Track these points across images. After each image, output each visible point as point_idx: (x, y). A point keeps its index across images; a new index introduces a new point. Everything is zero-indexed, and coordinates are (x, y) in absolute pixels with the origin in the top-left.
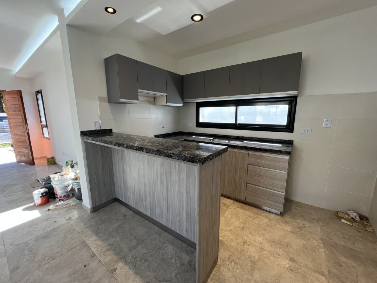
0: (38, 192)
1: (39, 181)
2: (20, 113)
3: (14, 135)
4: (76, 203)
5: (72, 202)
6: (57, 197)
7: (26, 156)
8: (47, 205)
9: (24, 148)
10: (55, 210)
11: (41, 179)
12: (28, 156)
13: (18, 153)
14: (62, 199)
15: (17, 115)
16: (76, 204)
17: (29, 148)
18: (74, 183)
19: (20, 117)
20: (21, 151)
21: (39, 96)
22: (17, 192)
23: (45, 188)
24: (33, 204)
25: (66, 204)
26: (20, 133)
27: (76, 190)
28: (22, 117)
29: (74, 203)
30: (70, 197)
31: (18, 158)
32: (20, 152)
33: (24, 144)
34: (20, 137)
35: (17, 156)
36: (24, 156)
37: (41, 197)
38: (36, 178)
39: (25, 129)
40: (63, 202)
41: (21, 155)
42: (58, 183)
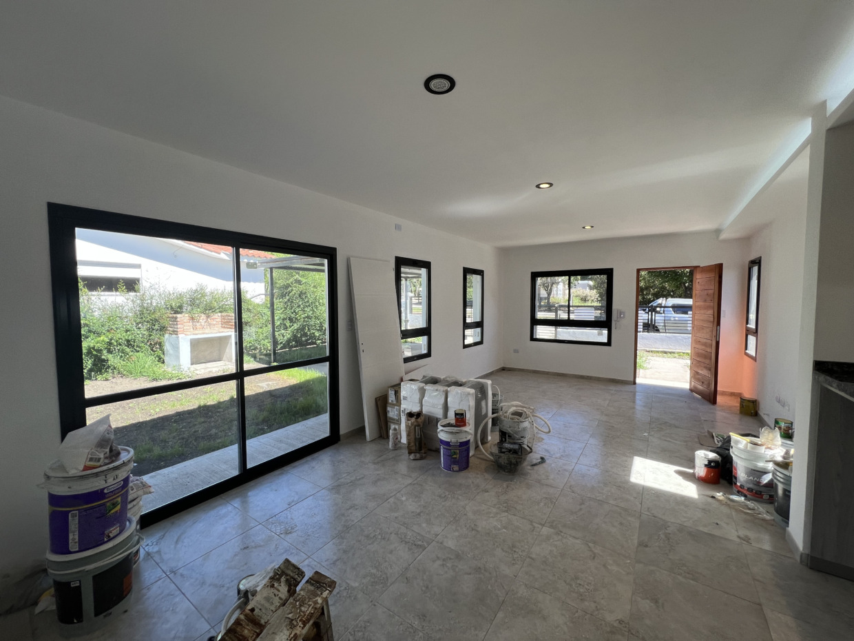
0: (705, 454)
1: (713, 437)
2: (712, 304)
3: (696, 341)
4: (774, 520)
5: (764, 511)
6: (736, 484)
7: (706, 383)
8: (714, 486)
9: (706, 367)
10: (723, 504)
11: (719, 435)
12: (709, 385)
13: (695, 375)
14: (745, 492)
15: (707, 308)
16: (773, 522)
17: (713, 370)
18: (778, 474)
19: (710, 312)
20: (700, 372)
21: (755, 269)
22: (676, 440)
23: (717, 453)
24: (691, 471)
25: (750, 509)
26: (705, 341)
27: (780, 492)
28: (714, 313)
29: (768, 517)
30: (762, 498)
31: (693, 383)
32: (697, 373)
33: (707, 361)
34: (703, 347)
35: (693, 380)
36: (703, 383)
37: (706, 465)
38: (711, 430)
39: (714, 333)
40: (745, 499)
41: (698, 380)
42: (743, 457)
